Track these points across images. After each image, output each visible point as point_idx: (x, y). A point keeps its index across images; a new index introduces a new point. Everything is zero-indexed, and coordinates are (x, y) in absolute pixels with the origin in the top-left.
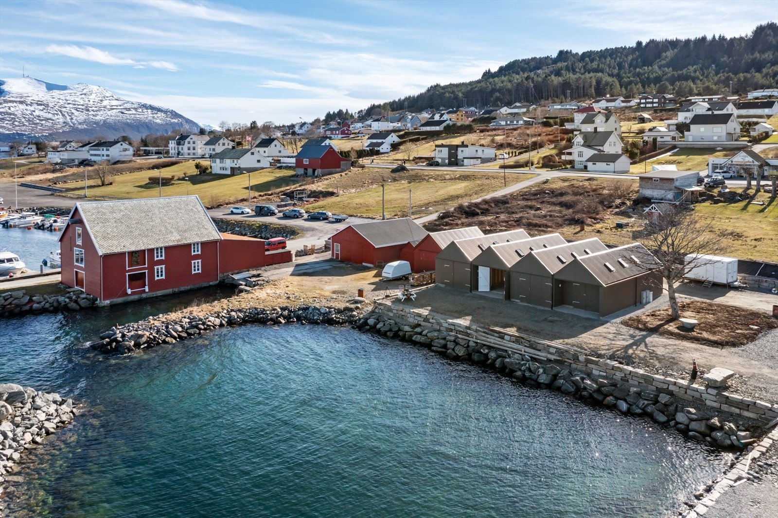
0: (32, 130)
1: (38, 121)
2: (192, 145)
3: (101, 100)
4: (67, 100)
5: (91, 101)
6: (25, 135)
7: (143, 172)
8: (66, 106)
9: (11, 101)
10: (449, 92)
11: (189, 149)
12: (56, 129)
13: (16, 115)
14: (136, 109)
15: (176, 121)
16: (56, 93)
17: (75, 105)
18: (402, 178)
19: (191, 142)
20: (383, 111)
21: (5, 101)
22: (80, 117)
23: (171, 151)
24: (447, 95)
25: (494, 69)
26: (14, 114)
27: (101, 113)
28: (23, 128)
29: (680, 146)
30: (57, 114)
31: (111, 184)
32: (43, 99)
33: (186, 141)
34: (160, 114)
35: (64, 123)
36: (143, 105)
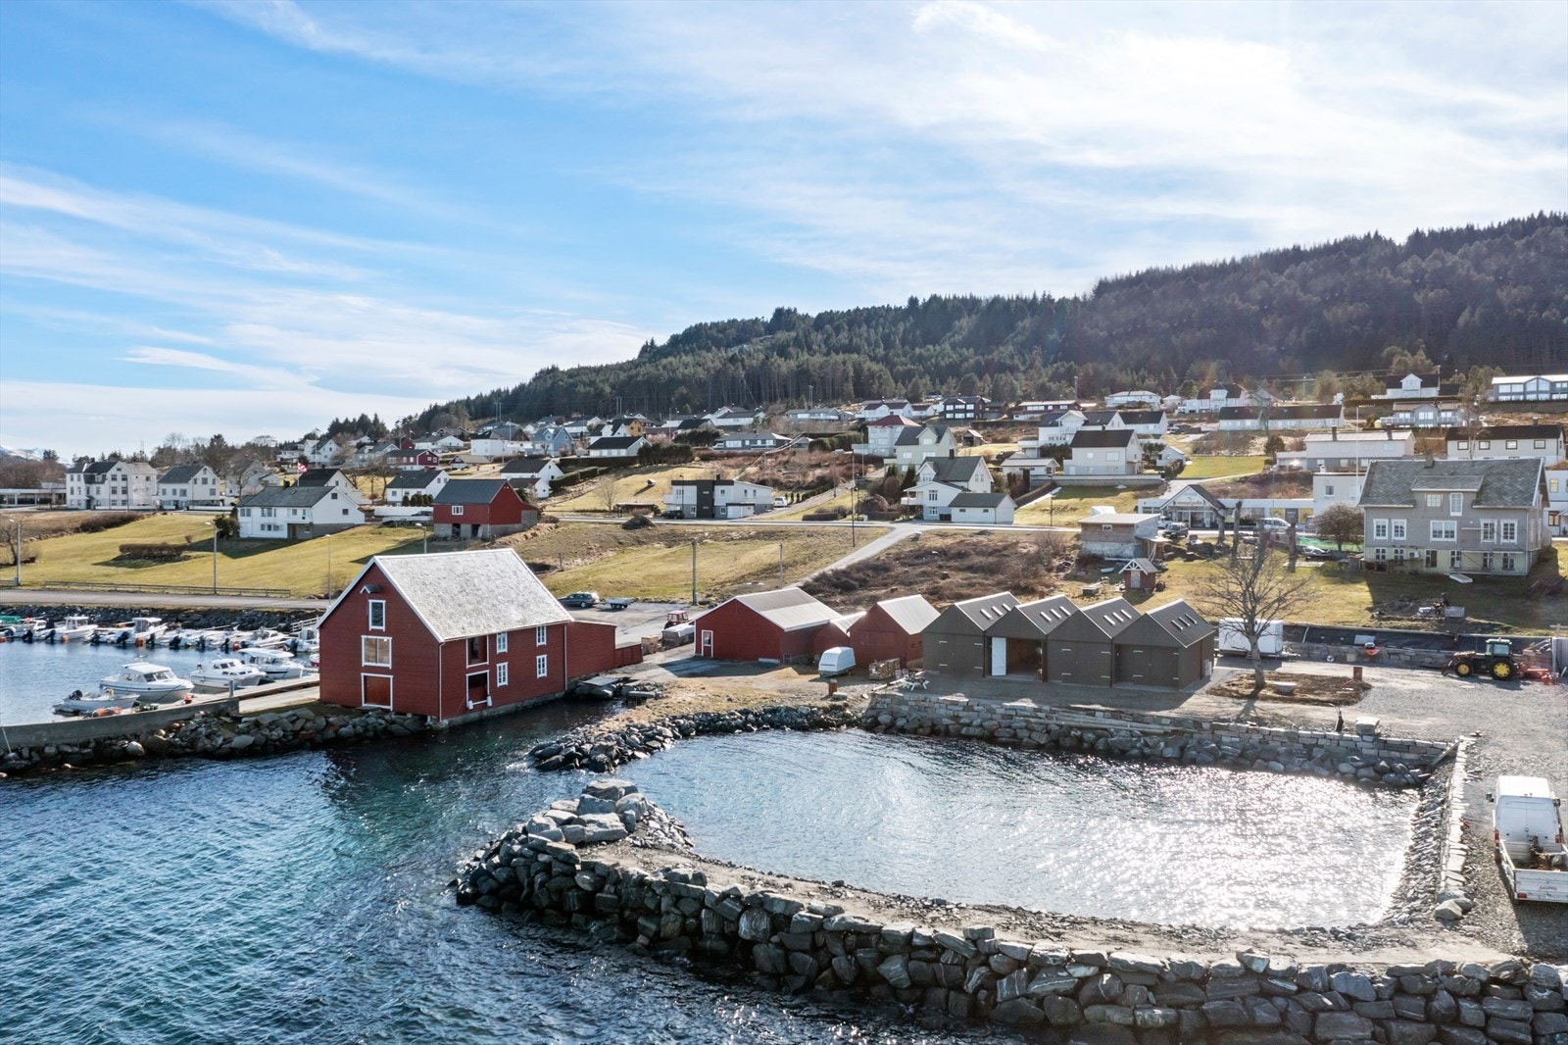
2: (119, 484)
7: (67, 538)
10: (585, 384)
11: (114, 492)
18: (650, 540)
19: (119, 478)
23: (69, 497)
24: (581, 389)
25: (661, 341)
29: (1064, 483)
31: (32, 560)
33: (109, 475)
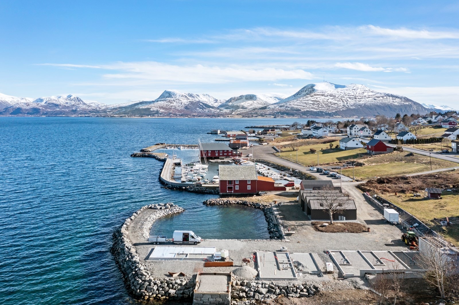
0: (327, 110)
1: (330, 105)
3: (363, 93)
4: (345, 93)
5: (358, 93)
6: (324, 112)
8: (344, 96)
9: (318, 95)
12: (339, 109)
13: (320, 102)
14: (383, 97)
15: (407, 103)
16: (339, 89)
17: (349, 95)
21: (315, 95)
22: (351, 102)
26: (319, 101)
27: (363, 99)
28: (323, 108)
30: (340, 101)
32: (333, 93)
34: (397, 100)
35: (343, 105)
36: (387, 95)
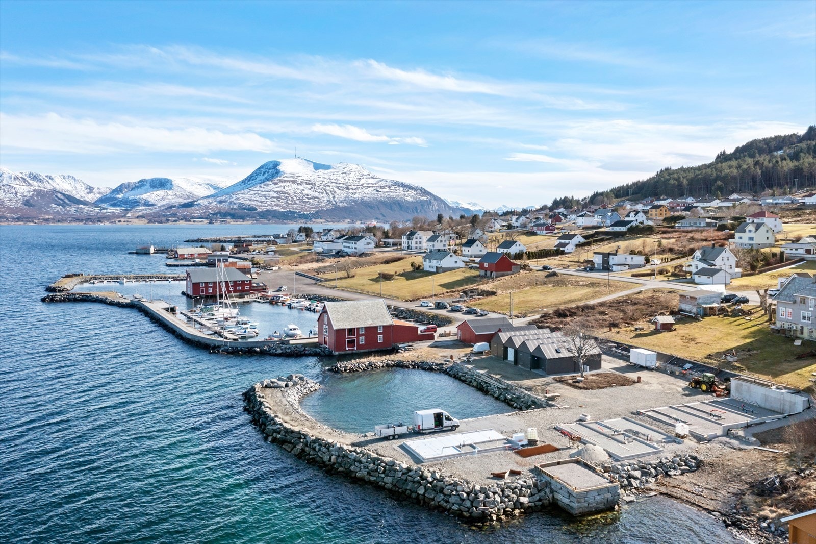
0: (302, 208)
1: (307, 200)
2: (418, 240)
3: (359, 179)
4: (330, 179)
5: (351, 179)
6: (296, 213)
7: (378, 266)
8: (330, 184)
9: (285, 181)
10: (675, 179)
11: (416, 243)
12: (321, 207)
13: (289, 194)
14: (389, 187)
15: (425, 198)
16: (321, 172)
17: (337, 183)
19: (418, 238)
20: (606, 199)
21: (281, 181)
22: (341, 195)
23: (403, 245)
24: (672, 182)
25: (730, 150)
26: (287, 193)
27: (359, 191)
28: (295, 206)
29: (808, 259)
30: (322, 193)
31: (354, 276)
32: (311, 178)
33: (414, 237)
34: (411, 192)
35: (328, 201)
36: (396, 183)
